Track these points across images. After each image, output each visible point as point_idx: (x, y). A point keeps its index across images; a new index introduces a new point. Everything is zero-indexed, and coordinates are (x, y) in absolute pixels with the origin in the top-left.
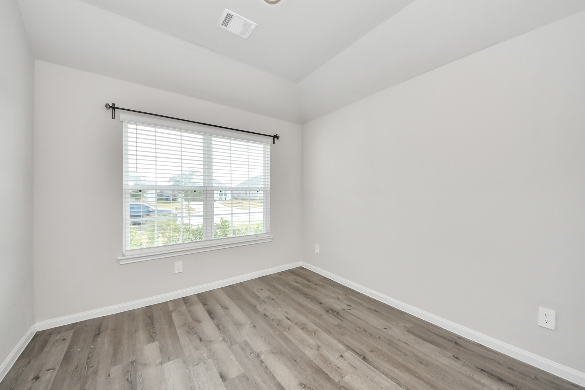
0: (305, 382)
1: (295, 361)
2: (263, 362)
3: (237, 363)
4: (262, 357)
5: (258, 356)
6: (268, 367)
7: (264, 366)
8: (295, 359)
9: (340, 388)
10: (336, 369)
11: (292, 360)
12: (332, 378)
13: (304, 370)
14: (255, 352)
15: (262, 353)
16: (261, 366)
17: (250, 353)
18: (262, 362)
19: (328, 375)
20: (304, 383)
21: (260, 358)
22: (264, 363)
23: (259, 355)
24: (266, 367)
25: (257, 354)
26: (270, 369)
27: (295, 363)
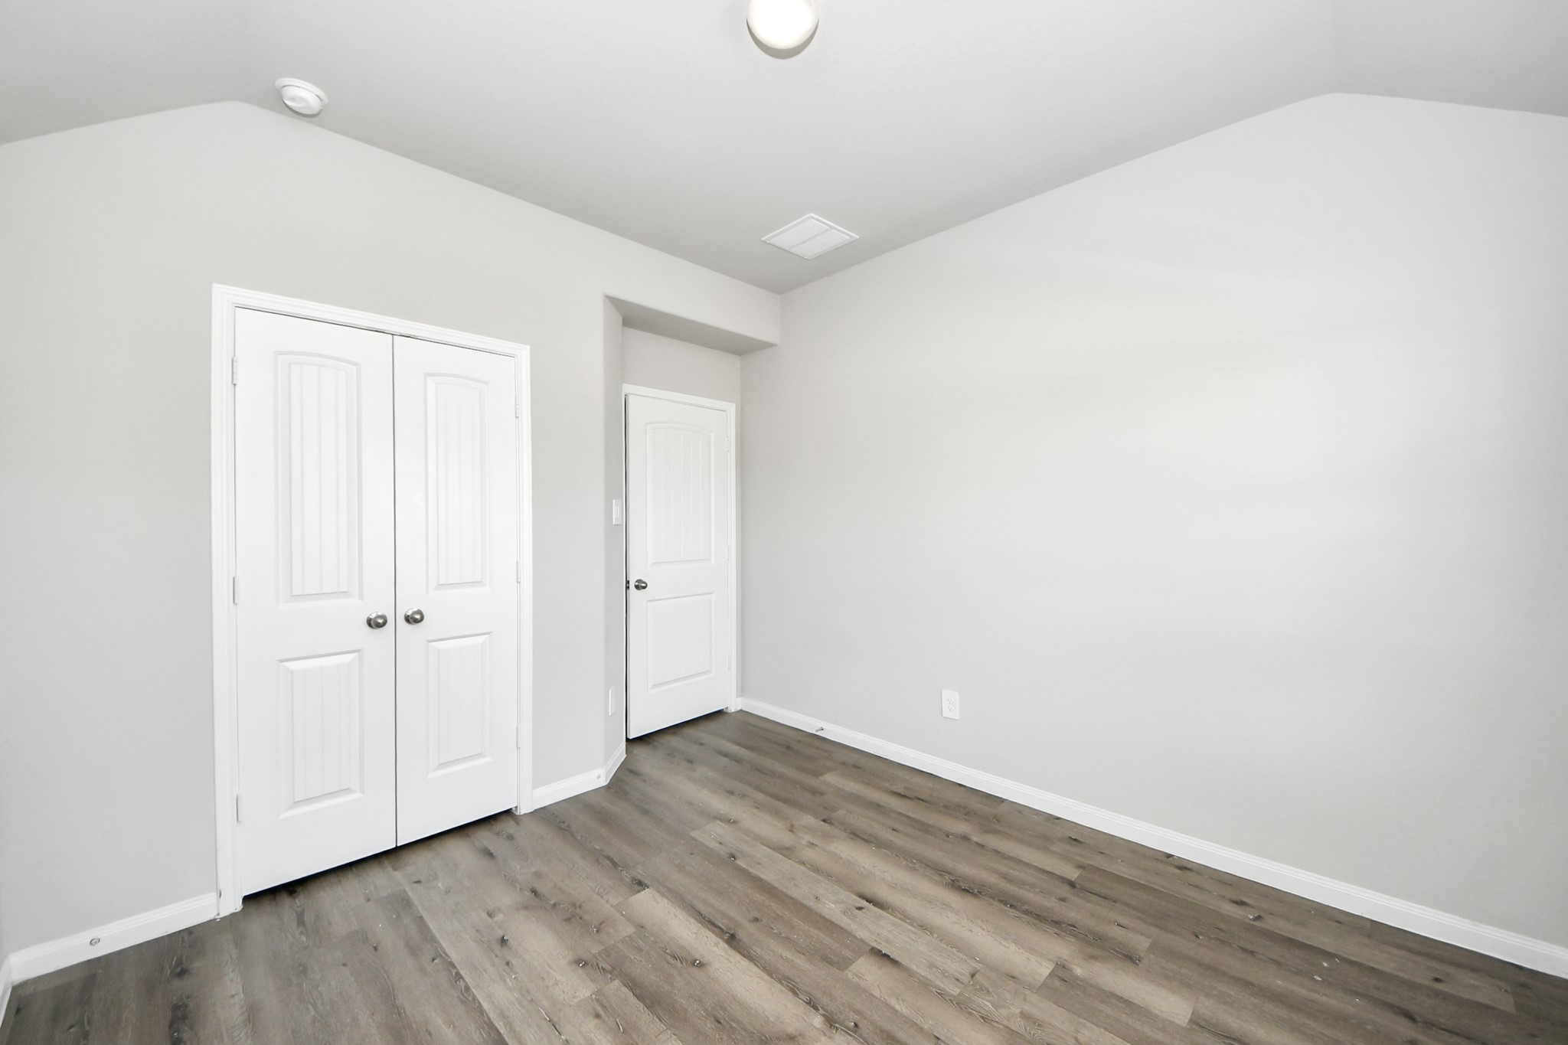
0: (694, 971)
1: (719, 1022)
2: (809, 1003)
3: (877, 993)
4: (817, 1021)
5: (831, 1021)
6: (790, 993)
7: (801, 996)
8: (719, 1025)
9: (614, 969)
10: (605, 1012)
11: (728, 1023)
12: (624, 989)
13: (692, 998)
14: (846, 1032)
15: (825, 1035)
16: (810, 994)
17: (860, 1025)
18: (812, 1004)
19: (632, 995)
20: (695, 968)
21: (823, 1015)
22: (805, 1002)
23: (831, 1025)
24: (796, 994)
25: (837, 1025)
26: (783, 989)
27: (718, 1015)
